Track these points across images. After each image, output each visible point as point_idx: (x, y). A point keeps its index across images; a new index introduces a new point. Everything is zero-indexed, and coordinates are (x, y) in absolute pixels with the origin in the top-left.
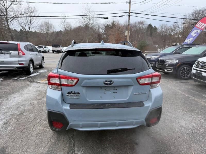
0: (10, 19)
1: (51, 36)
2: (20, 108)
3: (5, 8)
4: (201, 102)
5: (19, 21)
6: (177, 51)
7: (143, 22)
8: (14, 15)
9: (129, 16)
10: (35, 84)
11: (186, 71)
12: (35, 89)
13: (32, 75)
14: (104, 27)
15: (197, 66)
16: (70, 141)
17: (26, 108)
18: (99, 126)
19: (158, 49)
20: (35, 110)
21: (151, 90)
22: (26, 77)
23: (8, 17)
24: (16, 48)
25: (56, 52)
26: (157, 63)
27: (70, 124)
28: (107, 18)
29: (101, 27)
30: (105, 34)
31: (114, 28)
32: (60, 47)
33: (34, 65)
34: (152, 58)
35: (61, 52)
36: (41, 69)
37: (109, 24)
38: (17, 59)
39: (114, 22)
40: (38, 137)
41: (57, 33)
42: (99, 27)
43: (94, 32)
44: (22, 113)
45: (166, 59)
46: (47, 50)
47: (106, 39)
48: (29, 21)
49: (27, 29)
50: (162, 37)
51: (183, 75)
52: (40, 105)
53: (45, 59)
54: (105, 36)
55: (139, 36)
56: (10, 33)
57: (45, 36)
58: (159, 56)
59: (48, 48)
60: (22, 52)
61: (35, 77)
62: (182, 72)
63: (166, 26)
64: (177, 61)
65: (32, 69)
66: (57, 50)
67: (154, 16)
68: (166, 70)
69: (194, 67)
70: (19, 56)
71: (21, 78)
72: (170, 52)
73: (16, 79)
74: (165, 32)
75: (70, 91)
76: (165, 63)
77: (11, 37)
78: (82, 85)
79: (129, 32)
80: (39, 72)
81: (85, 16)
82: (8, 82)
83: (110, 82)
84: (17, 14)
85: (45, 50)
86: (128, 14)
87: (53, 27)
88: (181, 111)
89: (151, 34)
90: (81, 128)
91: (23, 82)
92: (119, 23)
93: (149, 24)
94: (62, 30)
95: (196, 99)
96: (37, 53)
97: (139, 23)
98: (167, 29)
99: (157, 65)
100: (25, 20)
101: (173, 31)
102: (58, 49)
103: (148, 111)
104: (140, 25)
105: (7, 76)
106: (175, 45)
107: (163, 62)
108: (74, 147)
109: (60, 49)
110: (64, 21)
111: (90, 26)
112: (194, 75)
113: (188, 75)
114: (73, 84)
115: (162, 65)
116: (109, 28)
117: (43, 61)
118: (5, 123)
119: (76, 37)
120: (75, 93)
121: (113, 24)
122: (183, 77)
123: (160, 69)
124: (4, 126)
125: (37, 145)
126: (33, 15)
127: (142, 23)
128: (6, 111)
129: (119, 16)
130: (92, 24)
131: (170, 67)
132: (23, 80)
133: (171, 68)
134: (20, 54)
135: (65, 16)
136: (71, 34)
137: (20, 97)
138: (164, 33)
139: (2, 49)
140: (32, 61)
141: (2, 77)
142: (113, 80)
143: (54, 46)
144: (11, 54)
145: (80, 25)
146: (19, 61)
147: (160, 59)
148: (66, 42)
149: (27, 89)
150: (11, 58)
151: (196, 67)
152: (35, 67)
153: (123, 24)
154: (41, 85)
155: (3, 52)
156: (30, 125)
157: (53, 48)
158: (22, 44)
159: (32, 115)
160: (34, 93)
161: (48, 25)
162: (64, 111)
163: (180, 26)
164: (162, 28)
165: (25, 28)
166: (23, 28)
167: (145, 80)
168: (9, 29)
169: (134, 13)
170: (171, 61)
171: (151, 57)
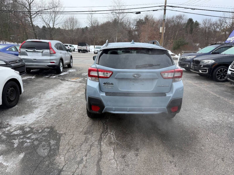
0: (34, 15)
1: (76, 33)
2: (58, 101)
3: (28, 3)
4: (231, 102)
5: (43, 17)
6: (216, 51)
7: (182, 16)
8: (38, 10)
9: (165, 10)
10: (67, 82)
11: (222, 73)
12: (67, 87)
13: (62, 74)
14: (136, 22)
15: (232, 66)
16: (104, 126)
17: (63, 101)
18: (128, 110)
19: (198, 48)
20: (71, 102)
21: (173, 83)
22: (57, 76)
23: (31, 12)
24: (48, 47)
25: (81, 51)
26: (192, 64)
27: (106, 107)
28: (139, 13)
29: (132, 22)
30: (136, 30)
31: (147, 23)
32: (86, 46)
33: (64, 63)
34: (188, 58)
35: (87, 52)
36: (70, 68)
37: (141, 19)
38: (48, 58)
39: (147, 16)
40: (77, 122)
41: (83, 29)
42: (130, 23)
43: (124, 28)
44: (61, 105)
45: (202, 59)
46: (72, 48)
47: (137, 37)
48: (53, 16)
49: (51, 26)
50: (205, 34)
51: (219, 77)
52: (75, 99)
53: (73, 58)
54: (136, 33)
55: (177, 33)
56: (34, 30)
57: (70, 33)
58: (196, 56)
59: (73, 47)
60: (53, 50)
61: (65, 75)
62: (218, 73)
63: (210, 20)
64: (213, 61)
65: (62, 68)
66: (83, 50)
67: (195, 9)
68: (200, 72)
69: (230, 68)
70: (51, 54)
71: (52, 76)
72: (208, 52)
73: (48, 78)
74: (209, 28)
75: (106, 82)
76: (200, 64)
77: (34, 35)
78: (115, 77)
79: (164, 28)
80: (69, 71)
81: (115, 11)
82: (41, 79)
83: (138, 75)
84: (40, 9)
85: (70, 49)
86: (164, 8)
87: (78, 22)
88: (207, 109)
89: (191, 31)
90: (114, 111)
91: (55, 80)
92: (153, 18)
93: (189, 19)
94: (88, 26)
95: (226, 100)
96: (66, 52)
97: (177, 17)
98: (211, 24)
99: (192, 65)
100: (49, 16)
101: (219, 27)
102: (84, 48)
103: (169, 100)
104: (179, 20)
105: (39, 74)
106: (215, 44)
107: (198, 62)
108: (107, 129)
109: (86, 48)
110: (91, 17)
111: (120, 22)
112: (229, 76)
113: (225, 77)
114: (109, 76)
115: (197, 66)
116: (141, 23)
117: (71, 60)
118: (48, 111)
119: (104, 35)
120: (109, 84)
121: (146, 18)
122: (219, 79)
123: (195, 70)
124: (48, 113)
125: (77, 126)
126: (57, 10)
127: (180, 17)
128: (46, 103)
129: (153, 11)
130: (121, 20)
131: (206, 68)
132: (54, 78)
133: (206, 70)
134: (51, 52)
135: (93, 11)
136: (98, 30)
137: (56, 93)
138: (207, 29)
139: (34, 48)
140: (61, 60)
141: (34, 75)
142: (141, 74)
143: (79, 44)
144: (43, 53)
145: (108, 21)
146: (50, 60)
147: (195, 59)
148: (93, 40)
149: (61, 86)
150: (43, 57)
151: (232, 68)
152: (64, 66)
153: (158, 19)
154: (73, 83)
155: (36, 50)
156: (69, 113)
157: (79, 47)
158: (53, 43)
159: (69, 106)
160: (67, 90)
161: (72, 21)
162: (101, 97)
163: (227, 21)
164: (205, 23)
165: (49, 25)
166: (47, 24)
167: (168, 75)
168: (33, 25)
169: (171, 6)
170: (207, 62)
171: (186, 57)
